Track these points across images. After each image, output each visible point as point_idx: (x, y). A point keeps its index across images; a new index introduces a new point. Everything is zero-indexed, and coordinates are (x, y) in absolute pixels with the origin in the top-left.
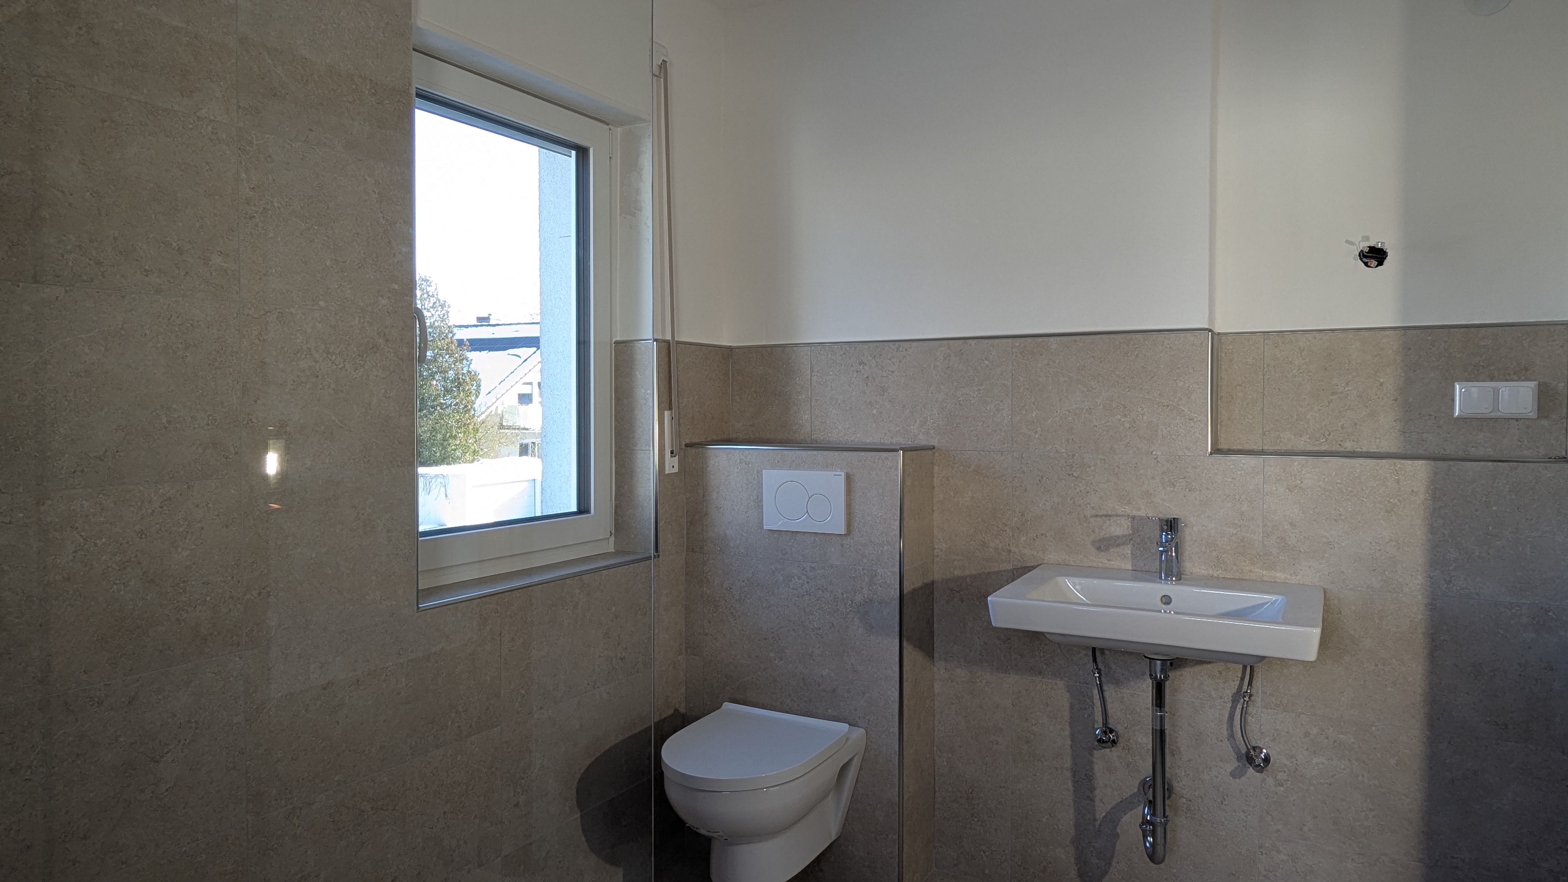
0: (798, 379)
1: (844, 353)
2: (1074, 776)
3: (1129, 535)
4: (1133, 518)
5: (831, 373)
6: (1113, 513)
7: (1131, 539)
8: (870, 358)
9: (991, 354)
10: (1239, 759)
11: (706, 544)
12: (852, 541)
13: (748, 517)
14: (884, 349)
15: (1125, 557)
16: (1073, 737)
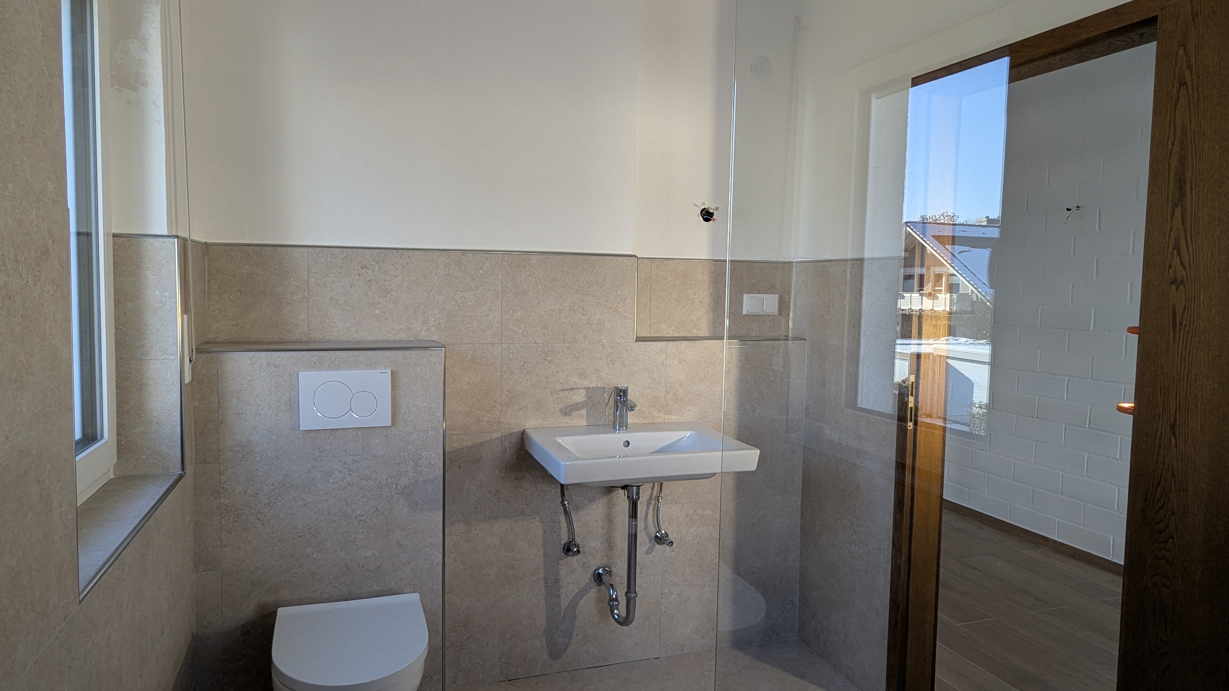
0: (293, 279)
1: (346, 257)
2: (546, 583)
3: (585, 401)
4: (588, 388)
5: (331, 275)
6: (575, 387)
7: (587, 404)
8: (373, 263)
9: (485, 265)
10: (650, 541)
11: (223, 453)
12: (397, 431)
13: (278, 420)
14: (387, 255)
15: (583, 416)
16: (545, 554)
